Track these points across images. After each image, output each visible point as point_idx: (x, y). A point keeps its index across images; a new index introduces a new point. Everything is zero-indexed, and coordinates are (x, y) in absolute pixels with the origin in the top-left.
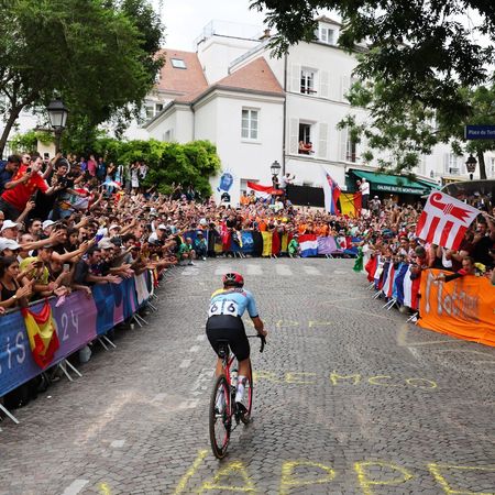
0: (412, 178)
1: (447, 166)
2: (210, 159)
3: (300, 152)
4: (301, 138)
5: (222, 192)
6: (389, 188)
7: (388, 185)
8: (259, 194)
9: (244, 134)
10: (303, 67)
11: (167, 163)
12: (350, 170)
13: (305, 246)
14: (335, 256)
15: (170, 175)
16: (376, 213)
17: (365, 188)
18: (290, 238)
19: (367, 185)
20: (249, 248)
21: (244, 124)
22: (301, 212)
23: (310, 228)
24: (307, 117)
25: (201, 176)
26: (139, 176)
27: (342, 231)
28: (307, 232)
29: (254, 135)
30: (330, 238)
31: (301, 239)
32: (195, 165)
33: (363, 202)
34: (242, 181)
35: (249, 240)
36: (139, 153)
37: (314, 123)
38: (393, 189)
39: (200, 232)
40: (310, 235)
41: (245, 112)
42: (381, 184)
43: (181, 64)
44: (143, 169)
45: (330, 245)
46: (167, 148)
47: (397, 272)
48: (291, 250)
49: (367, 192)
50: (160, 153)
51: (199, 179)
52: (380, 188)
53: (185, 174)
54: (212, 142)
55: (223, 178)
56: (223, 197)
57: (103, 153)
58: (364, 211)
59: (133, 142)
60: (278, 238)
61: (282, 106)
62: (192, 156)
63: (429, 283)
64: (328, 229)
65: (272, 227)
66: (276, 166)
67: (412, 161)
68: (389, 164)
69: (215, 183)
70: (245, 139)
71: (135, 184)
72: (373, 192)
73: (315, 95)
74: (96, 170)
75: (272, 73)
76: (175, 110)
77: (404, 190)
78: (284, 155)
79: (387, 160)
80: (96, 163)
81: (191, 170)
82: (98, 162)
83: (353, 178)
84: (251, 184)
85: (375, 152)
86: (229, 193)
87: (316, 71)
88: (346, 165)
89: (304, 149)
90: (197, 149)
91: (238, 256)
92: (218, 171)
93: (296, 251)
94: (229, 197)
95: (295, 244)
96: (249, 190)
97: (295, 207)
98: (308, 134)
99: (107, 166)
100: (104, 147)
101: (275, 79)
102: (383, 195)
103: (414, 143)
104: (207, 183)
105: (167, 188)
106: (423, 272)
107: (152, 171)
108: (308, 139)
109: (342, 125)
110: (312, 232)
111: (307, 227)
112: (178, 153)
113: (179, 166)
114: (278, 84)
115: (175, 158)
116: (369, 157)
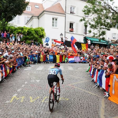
0: (103, 39)
1: (113, 37)
2: (42, 33)
3: (70, 31)
4: (70, 27)
5: (46, 43)
6: (96, 42)
7: (96, 41)
8: (57, 44)
9: (53, 25)
10: (71, 6)
11: (29, 34)
12: (85, 37)
13: (70, 59)
14: (79, 62)
15: (30, 37)
16: (92, 50)
17: (89, 42)
18: (65, 57)
19: (90, 41)
20: (52, 60)
21: (53, 22)
22: (69, 49)
23: (72, 54)
24: (72, 21)
25: (40, 38)
26: (20, 38)
27: (82, 55)
28: (71, 55)
29: (56, 26)
30: (78, 57)
31: (69, 57)
32: (38, 34)
33: (89, 46)
34: (52, 40)
35: (52, 58)
36: (20, 31)
37: (74, 23)
38: (98, 43)
39: (35, 55)
40: (72, 56)
41: (53, 19)
42: (94, 41)
43: (38, 7)
44: (22, 36)
45: (78, 59)
46: (29, 29)
47: (99, 73)
48: (66, 61)
49: (90, 43)
50: (26, 31)
51: (39, 39)
52: (94, 42)
53: (34, 37)
54: (43, 28)
55: (46, 39)
56: (46, 44)
57: (9, 30)
58: (89, 49)
59: (18, 27)
60: (61, 57)
61: (65, 17)
62: (36, 32)
63: (114, 81)
64: (78, 54)
65: (59, 54)
66: (62, 35)
67: (104, 33)
68: (97, 34)
69: (44, 40)
70: (53, 27)
71: (19, 40)
72: (92, 44)
73: (75, 14)
74: (7, 36)
75: (62, 7)
76: (33, 18)
77: (101, 43)
78: (65, 32)
79: (96, 33)
80: (6, 33)
81: (36, 36)
82: (7, 33)
83: (86, 39)
84: (55, 41)
85: (92, 30)
86: (48, 43)
87: (75, 7)
88: (84, 35)
89: (71, 30)
90: (38, 30)
91: (48, 63)
92: (45, 37)
93: (67, 61)
94: (48, 44)
95: (67, 59)
96: (54, 42)
97: (68, 48)
98: (72, 26)
99: (10, 34)
100: (9, 29)
101: (63, 9)
102: (95, 44)
103: (104, 27)
104: (41, 40)
105: (29, 41)
106: (111, 75)
107: (24, 36)
108: (72, 27)
109: (81, 20)
110: (73, 55)
111: (71, 54)
112: (32, 31)
113: (33, 35)
114: (63, 11)
115: (31, 32)
116: (90, 32)
